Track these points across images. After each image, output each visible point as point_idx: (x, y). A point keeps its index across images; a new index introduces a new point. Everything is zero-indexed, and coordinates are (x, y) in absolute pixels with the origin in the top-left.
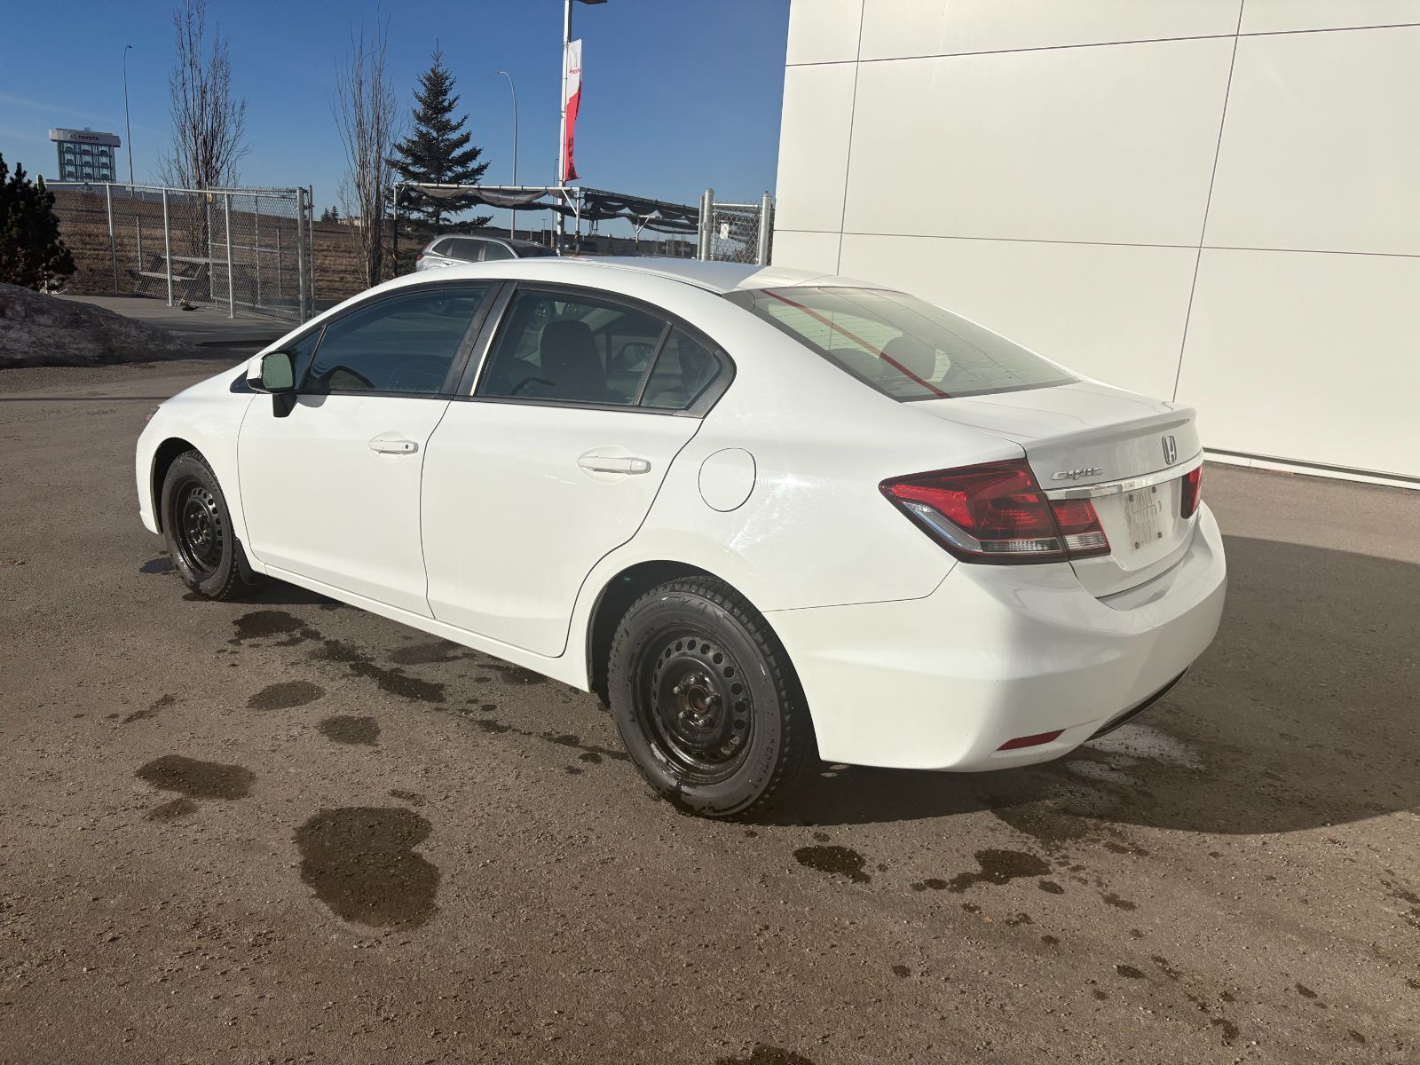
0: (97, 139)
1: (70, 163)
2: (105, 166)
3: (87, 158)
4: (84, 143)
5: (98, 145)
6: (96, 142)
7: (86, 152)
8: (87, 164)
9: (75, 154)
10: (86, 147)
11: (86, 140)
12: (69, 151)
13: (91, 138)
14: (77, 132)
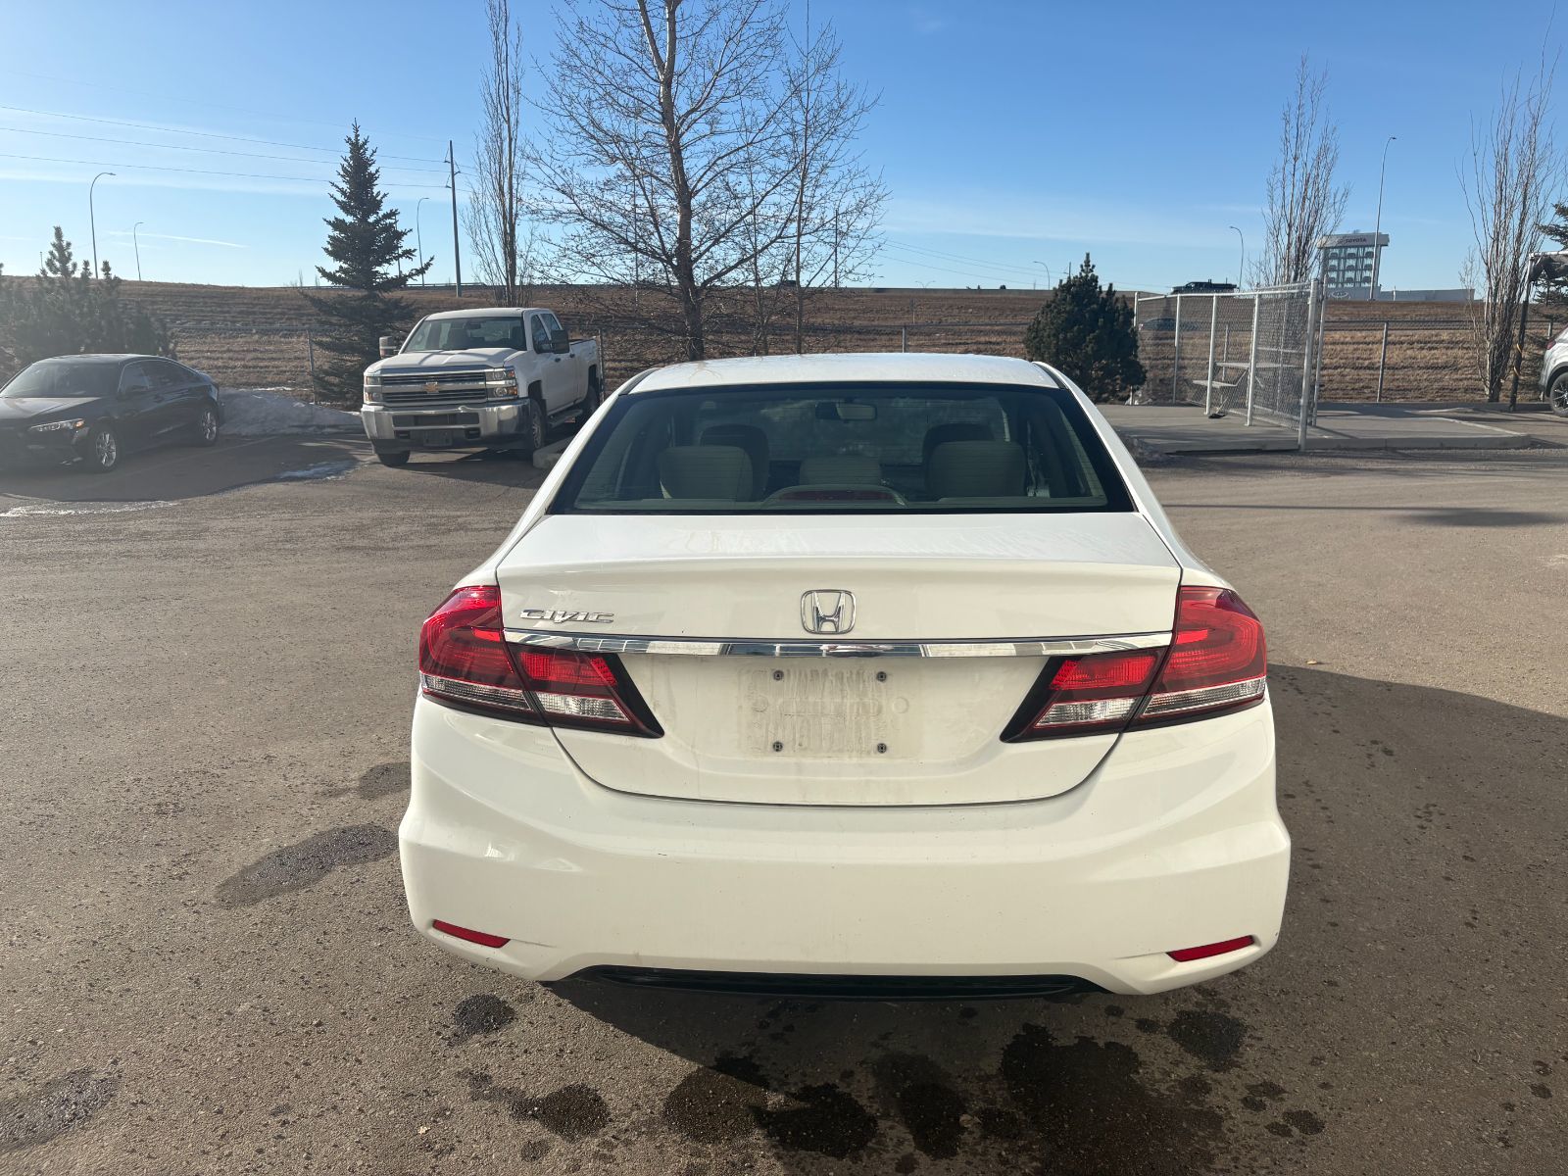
0: (1365, 240)
1: (1333, 269)
2: (1368, 268)
3: (1351, 262)
4: (1350, 247)
5: (1364, 247)
6: (1364, 243)
7: (1351, 256)
8: (1350, 268)
9: (1339, 259)
10: (1353, 251)
11: (1352, 244)
12: (1334, 257)
13: (1357, 240)
14: (1345, 236)
